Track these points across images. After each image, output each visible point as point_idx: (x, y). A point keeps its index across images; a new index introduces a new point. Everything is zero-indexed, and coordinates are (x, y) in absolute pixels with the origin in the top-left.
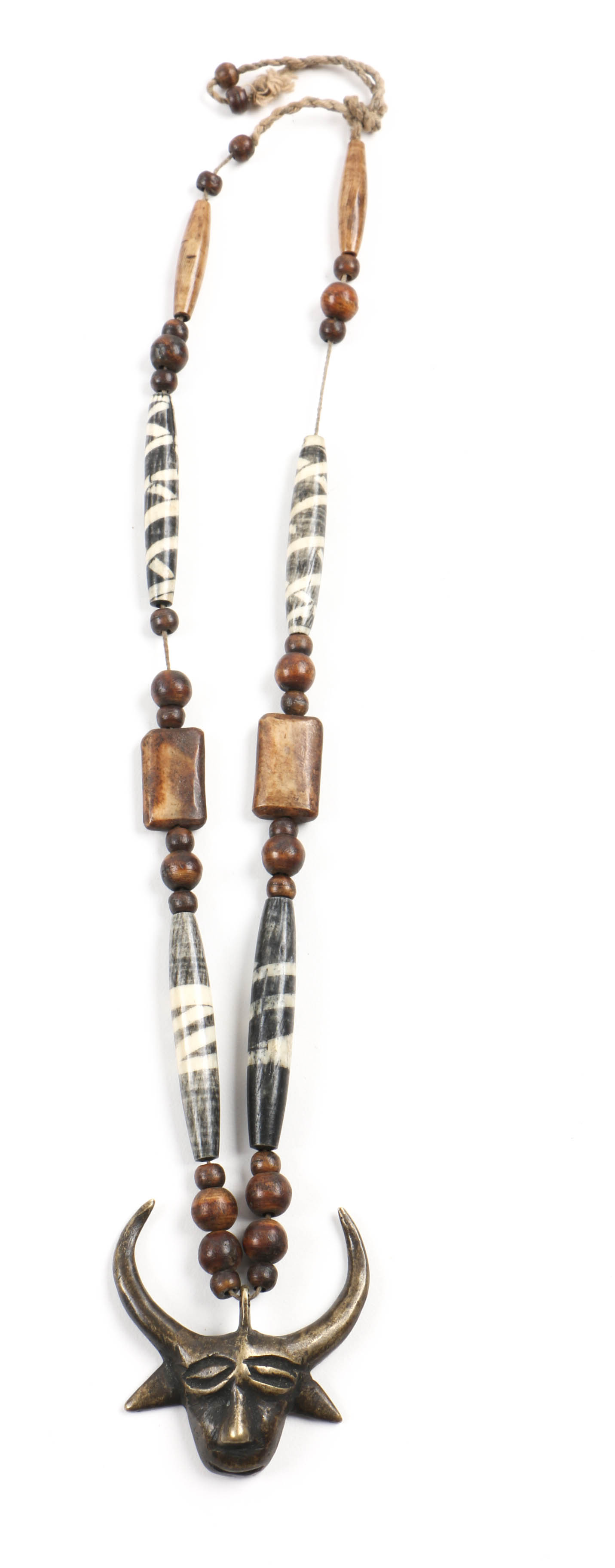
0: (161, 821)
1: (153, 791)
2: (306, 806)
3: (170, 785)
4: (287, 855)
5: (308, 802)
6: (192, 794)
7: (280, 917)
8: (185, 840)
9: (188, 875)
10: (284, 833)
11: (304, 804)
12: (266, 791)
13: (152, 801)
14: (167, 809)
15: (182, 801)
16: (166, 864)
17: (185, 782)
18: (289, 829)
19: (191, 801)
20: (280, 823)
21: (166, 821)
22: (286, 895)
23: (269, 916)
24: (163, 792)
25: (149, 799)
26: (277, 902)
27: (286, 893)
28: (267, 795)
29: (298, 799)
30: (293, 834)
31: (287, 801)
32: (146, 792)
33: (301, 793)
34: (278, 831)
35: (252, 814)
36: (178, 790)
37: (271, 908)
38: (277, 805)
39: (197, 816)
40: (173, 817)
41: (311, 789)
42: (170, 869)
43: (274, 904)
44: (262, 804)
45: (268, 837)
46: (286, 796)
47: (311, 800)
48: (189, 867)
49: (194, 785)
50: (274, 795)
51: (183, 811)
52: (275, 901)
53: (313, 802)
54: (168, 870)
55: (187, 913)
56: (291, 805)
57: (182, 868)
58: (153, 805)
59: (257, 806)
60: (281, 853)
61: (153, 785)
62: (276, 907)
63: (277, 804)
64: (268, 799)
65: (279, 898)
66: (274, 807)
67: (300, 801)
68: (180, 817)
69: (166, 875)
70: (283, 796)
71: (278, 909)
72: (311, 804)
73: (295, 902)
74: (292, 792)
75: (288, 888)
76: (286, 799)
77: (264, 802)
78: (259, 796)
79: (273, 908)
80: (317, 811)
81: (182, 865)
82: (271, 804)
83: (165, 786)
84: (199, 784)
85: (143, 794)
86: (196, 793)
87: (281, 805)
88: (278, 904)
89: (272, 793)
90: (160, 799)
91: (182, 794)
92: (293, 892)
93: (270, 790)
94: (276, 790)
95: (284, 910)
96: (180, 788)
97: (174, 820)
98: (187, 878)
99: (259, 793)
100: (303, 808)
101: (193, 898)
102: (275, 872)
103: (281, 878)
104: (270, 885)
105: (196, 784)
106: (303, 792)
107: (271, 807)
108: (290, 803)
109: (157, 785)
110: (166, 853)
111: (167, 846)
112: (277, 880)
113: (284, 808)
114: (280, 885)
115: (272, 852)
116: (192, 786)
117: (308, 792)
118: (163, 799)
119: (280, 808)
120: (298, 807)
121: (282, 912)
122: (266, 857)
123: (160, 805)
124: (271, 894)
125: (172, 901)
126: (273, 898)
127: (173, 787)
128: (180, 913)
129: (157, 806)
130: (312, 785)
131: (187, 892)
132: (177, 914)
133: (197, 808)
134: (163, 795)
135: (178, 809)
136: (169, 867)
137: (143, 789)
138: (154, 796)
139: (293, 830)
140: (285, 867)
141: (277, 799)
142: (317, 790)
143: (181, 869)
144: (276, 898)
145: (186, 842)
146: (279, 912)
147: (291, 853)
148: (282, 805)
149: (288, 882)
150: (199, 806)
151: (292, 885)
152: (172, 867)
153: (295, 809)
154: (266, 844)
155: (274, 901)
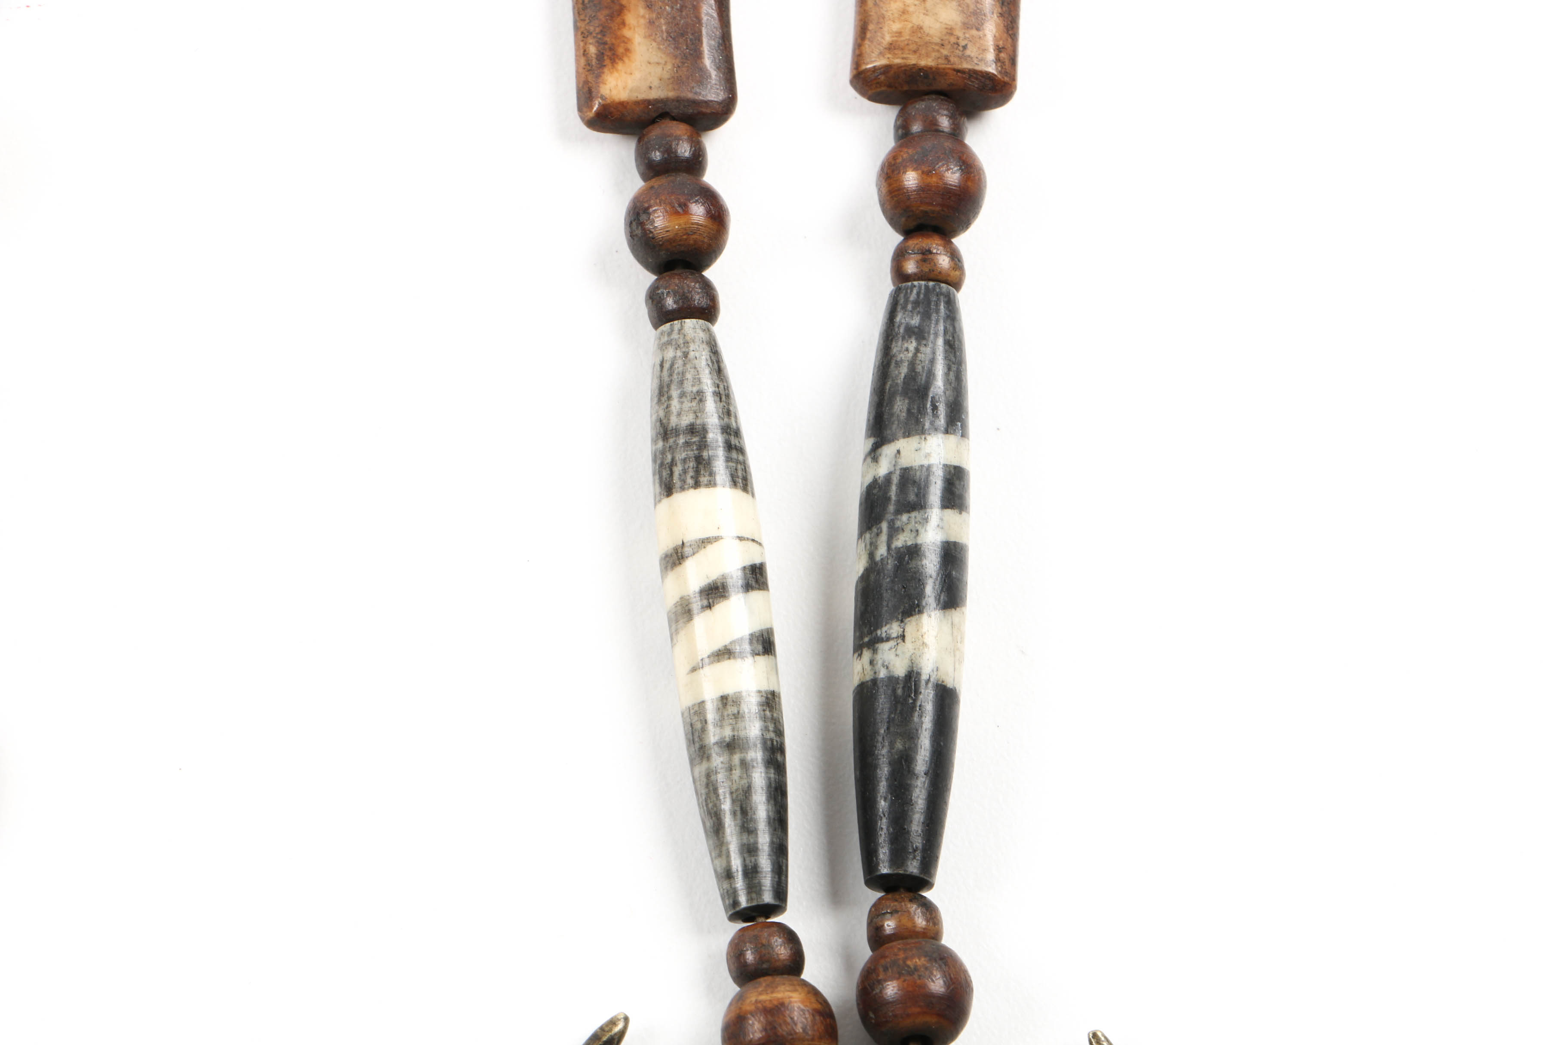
0: (622, 104)
1: (603, 32)
2: (986, 64)
3: (643, 17)
4: (941, 177)
5: (991, 56)
6: (699, 39)
7: (929, 326)
8: (684, 150)
9: (689, 231)
10: (932, 128)
11: (981, 60)
12: (886, 29)
13: (600, 56)
14: (637, 75)
15: (676, 57)
16: (638, 204)
17: (681, 10)
18: (945, 123)
19: (697, 55)
20: (921, 105)
21: (637, 103)
22: (939, 277)
23: (899, 327)
24: (627, 33)
25: (592, 50)
26: (918, 294)
27: (940, 273)
28: (888, 38)
29: (965, 47)
30: (956, 134)
31: (938, 51)
32: (582, 35)
33: (974, 32)
34: (916, 128)
35: (852, 92)
36: (664, 28)
37: (904, 308)
38: (913, 62)
39: (713, 93)
40: (654, 95)
41: (997, 25)
42: (649, 214)
43: (913, 297)
44: (875, 61)
45: (889, 143)
46: (936, 40)
47: (999, 49)
48: (698, 211)
49: (705, 18)
50: (906, 36)
51: (677, 81)
52: (915, 291)
53: (1002, 55)
54: (643, 217)
55: (694, 320)
56: (949, 61)
57: (679, 209)
58: (602, 66)
59: (864, 67)
60: (927, 173)
61: (602, 16)
62: (916, 303)
63: (912, 60)
64: (892, 47)
65: (923, 283)
66: (906, 66)
67: (971, 51)
68: (671, 94)
69: (639, 232)
70: (928, 38)
71: (920, 309)
72: (998, 60)
73: (964, 298)
74: (950, 31)
75: (944, 261)
76: (937, 48)
77: (881, 54)
78: (867, 42)
79: (909, 307)
80: (1013, 78)
81: (680, 206)
82: (897, 61)
83: (630, 18)
84: (715, 15)
85: (576, 42)
86: (710, 37)
87: (923, 63)
88: (922, 296)
89: (900, 34)
90: (621, 50)
91: (674, 39)
92: (957, 273)
93: (896, 27)
94: (910, 25)
95: (937, 311)
96: (668, 23)
97: (656, 101)
98: (695, 237)
99: (868, 35)
100: (977, 68)
101: (708, 288)
102: (912, 224)
103: (928, 237)
104: (900, 256)
105: (708, 14)
106: (978, 29)
107: (899, 67)
108: (947, 58)
109: (612, 17)
110: (635, 183)
111: (638, 166)
112: (917, 243)
113: (931, 68)
114: (926, 255)
115: (905, 172)
116: (699, 20)
117: (991, 30)
118: (627, 50)
119: (921, 69)
120: (966, 66)
121: (934, 317)
122: (890, 185)
123: (620, 66)
124: (900, 276)
125: (654, 298)
126: (910, 284)
127: (651, 23)
128: (676, 322)
129: (613, 67)
130: (1001, 15)
131: (692, 274)
132: (668, 325)
133: (713, 73)
134: (627, 41)
135: (666, 76)
136: (646, 210)
137: (576, 28)
138: (605, 43)
139: (953, 123)
140: (938, 209)
141: (913, 47)
142: (1013, 28)
143: (677, 213)
144: (916, 283)
145: (687, 154)
146: (926, 316)
147: (953, 176)
148: (927, 62)
149: (945, 247)
150: (718, 68)
151: (955, 256)
152: (655, 211)
153: (958, 71)
154: (890, 153)
155: (911, 291)
